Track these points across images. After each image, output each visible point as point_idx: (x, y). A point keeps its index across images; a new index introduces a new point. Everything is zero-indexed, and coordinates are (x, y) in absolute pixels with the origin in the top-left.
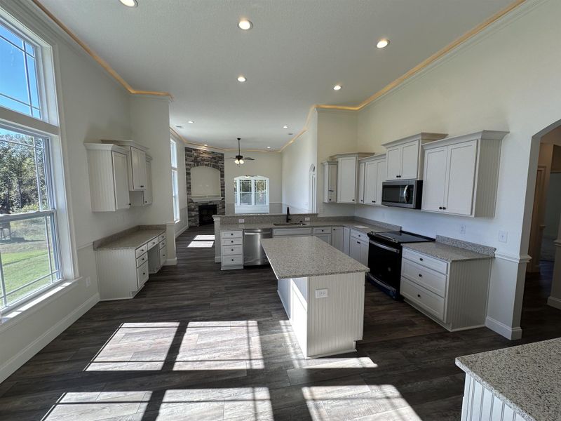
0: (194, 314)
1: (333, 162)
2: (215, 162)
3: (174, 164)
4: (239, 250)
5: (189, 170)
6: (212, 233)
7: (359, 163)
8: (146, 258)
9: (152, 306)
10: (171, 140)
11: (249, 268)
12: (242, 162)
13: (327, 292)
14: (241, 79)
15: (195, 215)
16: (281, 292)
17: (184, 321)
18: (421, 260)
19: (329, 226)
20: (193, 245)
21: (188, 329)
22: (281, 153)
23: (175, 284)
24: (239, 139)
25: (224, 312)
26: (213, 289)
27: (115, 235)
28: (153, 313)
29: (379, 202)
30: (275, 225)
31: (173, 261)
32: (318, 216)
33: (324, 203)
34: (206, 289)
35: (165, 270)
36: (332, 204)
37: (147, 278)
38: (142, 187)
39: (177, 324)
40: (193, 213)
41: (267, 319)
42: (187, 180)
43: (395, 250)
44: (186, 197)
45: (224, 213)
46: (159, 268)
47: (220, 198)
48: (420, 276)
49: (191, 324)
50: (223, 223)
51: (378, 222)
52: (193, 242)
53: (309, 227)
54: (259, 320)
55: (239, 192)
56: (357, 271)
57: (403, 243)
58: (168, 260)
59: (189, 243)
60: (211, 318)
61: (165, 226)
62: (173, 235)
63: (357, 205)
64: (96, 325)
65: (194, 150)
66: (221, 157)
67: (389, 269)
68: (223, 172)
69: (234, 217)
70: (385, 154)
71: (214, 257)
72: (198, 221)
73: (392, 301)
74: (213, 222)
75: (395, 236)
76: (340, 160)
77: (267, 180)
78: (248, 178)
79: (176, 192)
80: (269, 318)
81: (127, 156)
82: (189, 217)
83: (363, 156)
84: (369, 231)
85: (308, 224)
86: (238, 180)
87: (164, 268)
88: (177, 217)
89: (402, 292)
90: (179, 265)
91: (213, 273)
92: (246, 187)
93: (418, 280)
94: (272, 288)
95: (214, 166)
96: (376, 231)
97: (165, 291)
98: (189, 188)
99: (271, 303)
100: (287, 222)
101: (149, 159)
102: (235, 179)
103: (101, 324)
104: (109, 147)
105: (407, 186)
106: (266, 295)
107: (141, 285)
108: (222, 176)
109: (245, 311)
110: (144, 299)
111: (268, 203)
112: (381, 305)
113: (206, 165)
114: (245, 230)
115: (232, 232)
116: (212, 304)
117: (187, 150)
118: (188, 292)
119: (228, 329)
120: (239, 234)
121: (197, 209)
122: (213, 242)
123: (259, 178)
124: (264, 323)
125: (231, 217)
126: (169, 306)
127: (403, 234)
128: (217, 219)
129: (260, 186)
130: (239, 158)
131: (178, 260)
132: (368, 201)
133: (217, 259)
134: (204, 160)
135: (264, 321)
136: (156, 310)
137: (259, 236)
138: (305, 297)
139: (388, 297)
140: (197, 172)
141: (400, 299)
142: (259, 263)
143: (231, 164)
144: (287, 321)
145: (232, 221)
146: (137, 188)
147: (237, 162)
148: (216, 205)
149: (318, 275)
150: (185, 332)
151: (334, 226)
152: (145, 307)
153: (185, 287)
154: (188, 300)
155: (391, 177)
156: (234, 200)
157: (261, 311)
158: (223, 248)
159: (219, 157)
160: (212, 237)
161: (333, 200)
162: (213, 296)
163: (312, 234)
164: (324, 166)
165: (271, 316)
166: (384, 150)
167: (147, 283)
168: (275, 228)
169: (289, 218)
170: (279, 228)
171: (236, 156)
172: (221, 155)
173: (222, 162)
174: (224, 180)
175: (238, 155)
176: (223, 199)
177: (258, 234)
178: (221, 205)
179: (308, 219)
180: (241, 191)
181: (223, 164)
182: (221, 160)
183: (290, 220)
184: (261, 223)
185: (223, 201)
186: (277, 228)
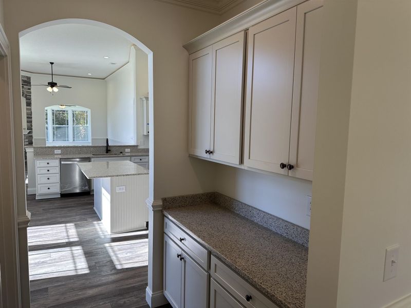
4: (56, 178)
11: (66, 196)
12: (55, 89)
13: (124, 188)
16: (96, 208)
22: (106, 81)
24: (52, 63)
30: (94, 155)
32: (139, 148)
33: (144, 135)
41: (83, 222)
47: (26, 132)
50: (37, 154)
53: (128, 156)
54: (76, 223)
55: (50, 125)
66: (27, 82)
68: (30, 99)
69: (46, 147)
77: (89, 111)
78: (63, 108)
80: (85, 222)
85: (128, 154)
86: (49, 110)
92: (60, 120)
99: (87, 214)
100: (107, 152)
102: (46, 108)
106: (84, 211)
108: (29, 104)
111: (90, 139)
114: (61, 160)
115: (48, 161)
119: (49, 229)
120: (55, 163)
123: (78, 109)
124: (80, 224)
128: (29, 150)
129: (77, 118)
130: (53, 85)
133: (30, 191)
142: (78, 191)
144: (100, 222)
145: (48, 152)
147: (49, 89)
149: (118, 176)
157: (77, 219)
158: (38, 177)
159: (24, 81)
164: (143, 101)
165: (86, 220)
168: (93, 157)
169: (109, 149)
170: (97, 157)
171: (49, 83)
172: (26, 79)
173: (29, 87)
174: (31, 109)
175: (51, 81)
176: (29, 133)
177: (76, 162)
178: (27, 140)
179: (128, 150)
180: (54, 124)
181: (30, 89)
182: (27, 85)
183: (110, 151)
184: (80, 153)
185: (30, 135)
186: (95, 158)
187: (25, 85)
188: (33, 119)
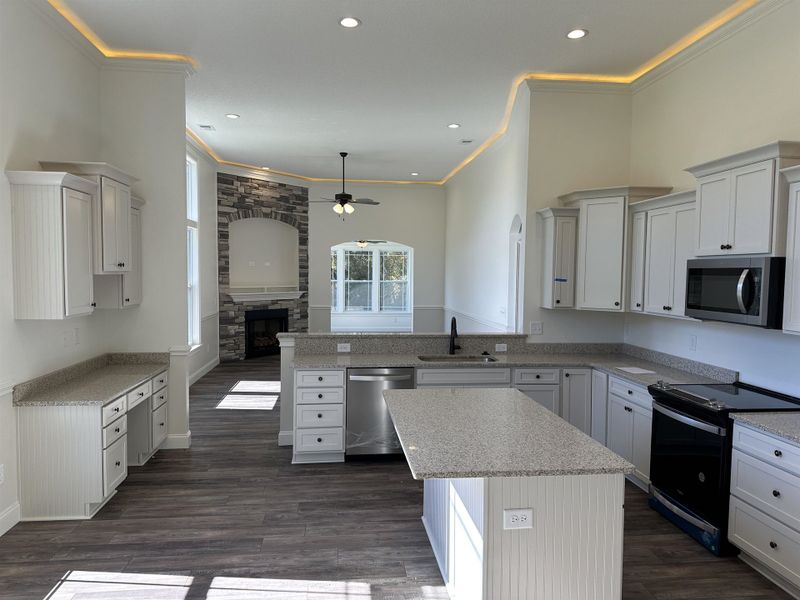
0: (228, 560)
1: (567, 210)
2: (288, 209)
3: (193, 214)
4: (336, 416)
5: (226, 225)
6: (274, 376)
7: (631, 213)
8: (124, 428)
9: (132, 538)
10: (188, 158)
11: (357, 460)
12: (349, 208)
13: (530, 518)
14: (349, 23)
15: (237, 334)
16: (430, 521)
17: (203, 575)
18: (778, 454)
19: (554, 366)
20: (228, 403)
21: (210, 593)
22: (445, 188)
23: (182, 492)
24: (344, 155)
25: (294, 560)
26: (271, 506)
27: (58, 374)
28: (136, 553)
29: (679, 308)
30: (422, 358)
31: (180, 438)
32: (530, 341)
33: (542, 308)
34: (255, 507)
35: (162, 461)
36: (564, 311)
37: (122, 474)
38: (120, 265)
39: (188, 580)
40: (232, 329)
41: (394, 580)
42: (220, 251)
43: (713, 429)
44: (215, 288)
45: (304, 329)
46: (151, 453)
47: (297, 295)
48: (776, 494)
49: (218, 581)
50: (300, 353)
51: (680, 360)
52: (228, 397)
53: (505, 366)
54: (375, 582)
55: (341, 280)
56: (604, 471)
57: (735, 411)
58: (171, 436)
59: (221, 399)
60: (264, 570)
61: (167, 355)
62: (184, 376)
63: (627, 317)
64: (13, 571)
65: (239, 179)
66: (302, 198)
67: (702, 477)
68: (306, 231)
69: (326, 337)
70: (694, 193)
71: (277, 433)
72: (243, 346)
73: (709, 558)
74: (277, 351)
75: (716, 393)
76: (583, 205)
77: (410, 252)
78: (364, 246)
79: (194, 278)
80: (399, 580)
81: (93, 197)
82: (221, 337)
83: (643, 195)
84: (653, 382)
85: (503, 360)
86: (340, 250)
87: (160, 454)
88: (195, 338)
89: (735, 536)
90: (195, 449)
91: (275, 471)
92: (359, 269)
93: (771, 504)
94: (412, 510)
95: (285, 219)
96: (669, 381)
97: (161, 507)
98: (224, 270)
99: (406, 545)
100: (452, 352)
101: (137, 203)
102: (333, 248)
103: (23, 570)
104: (57, 178)
105: (745, 272)
106: (396, 526)
107: (110, 491)
108: (304, 241)
109: (342, 559)
110: (115, 522)
111: (410, 309)
112: (678, 565)
113: (266, 215)
114: (350, 370)
115: (319, 374)
116: (266, 539)
117: (223, 179)
118: (213, 510)
119: (303, 597)
120: (336, 378)
121: (242, 319)
122: (275, 398)
123: (391, 247)
124: (385, 589)
125: (319, 338)
126: (170, 539)
127: (741, 391)
128: (286, 342)
129: (391, 266)
130: (344, 199)
131: (192, 437)
132: (653, 307)
133: (283, 437)
134: (261, 204)
135: (386, 584)
136: (142, 546)
137: (385, 384)
138: (478, 528)
139: (698, 548)
140: (243, 232)
141: (729, 552)
142: (383, 450)
143: (324, 214)
144: (440, 589)
145: (323, 349)
146: (110, 268)
147: (338, 208)
148: (287, 310)
149: (509, 474)
151: (569, 366)
152: (117, 539)
153: (207, 498)
154: (214, 528)
155: (708, 248)
156: (330, 298)
157: (379, 562)
158: (298, 411)
159: (298, 197)
160: (275, 386)
161: (566, 303)
162: (270, 522)
163: (510, 384)
164: (544, 219)
165: (403, 574)
166: (690, 182)
167: (123, 487)
168: (421, 367)
169: (456, 343)
170: (430, 367)
171: (337, 196)
172: (300, 193)
173: (304, 208)
174: (307, 250)
175: (341, 192)
176: (303, 296)
177: (382, 378)
178: (298, 311)
179: (501, 347)
180: (346, 277)
181: (306, 212)
182: (301, 205)
183: (459, 348)
184: (390, 353)
185: (304, 300)
186: (426, 367)
187: (299, 204)
188: (311, 271)
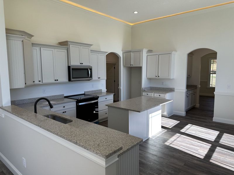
0: (198, 162)
25: (178, 155)
39: (211, 161)
49: (202, 157)
105: (88, 69)
116: (183, 165)
119: (181, 146)
150: (206, 155)
